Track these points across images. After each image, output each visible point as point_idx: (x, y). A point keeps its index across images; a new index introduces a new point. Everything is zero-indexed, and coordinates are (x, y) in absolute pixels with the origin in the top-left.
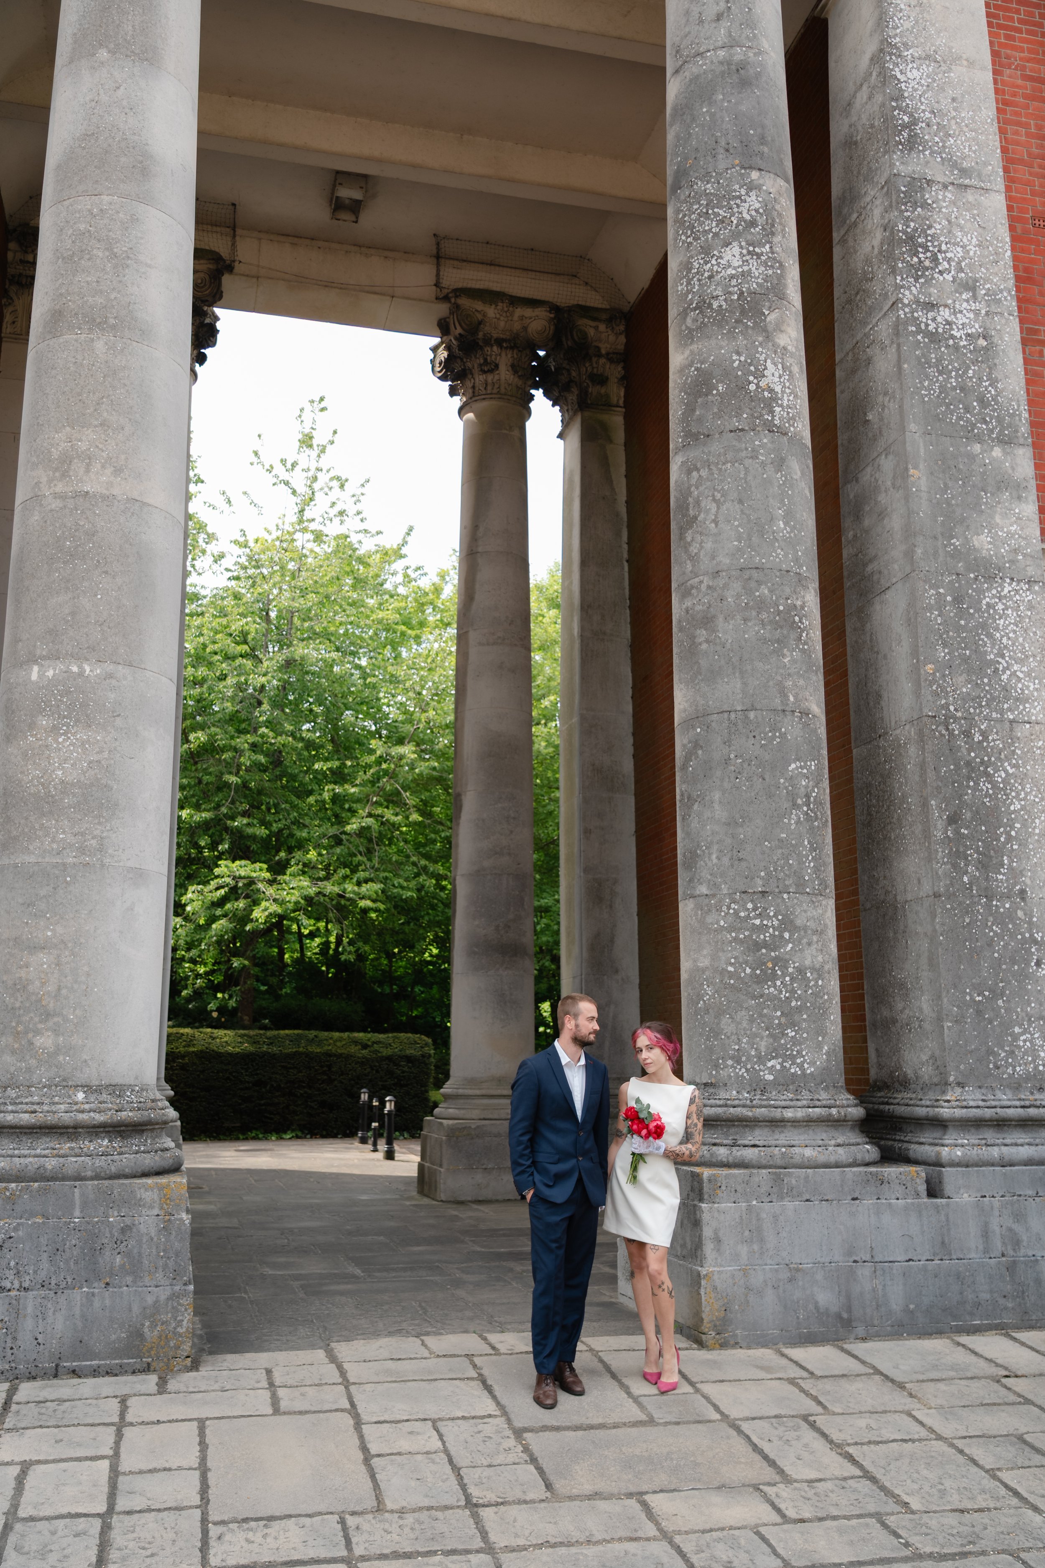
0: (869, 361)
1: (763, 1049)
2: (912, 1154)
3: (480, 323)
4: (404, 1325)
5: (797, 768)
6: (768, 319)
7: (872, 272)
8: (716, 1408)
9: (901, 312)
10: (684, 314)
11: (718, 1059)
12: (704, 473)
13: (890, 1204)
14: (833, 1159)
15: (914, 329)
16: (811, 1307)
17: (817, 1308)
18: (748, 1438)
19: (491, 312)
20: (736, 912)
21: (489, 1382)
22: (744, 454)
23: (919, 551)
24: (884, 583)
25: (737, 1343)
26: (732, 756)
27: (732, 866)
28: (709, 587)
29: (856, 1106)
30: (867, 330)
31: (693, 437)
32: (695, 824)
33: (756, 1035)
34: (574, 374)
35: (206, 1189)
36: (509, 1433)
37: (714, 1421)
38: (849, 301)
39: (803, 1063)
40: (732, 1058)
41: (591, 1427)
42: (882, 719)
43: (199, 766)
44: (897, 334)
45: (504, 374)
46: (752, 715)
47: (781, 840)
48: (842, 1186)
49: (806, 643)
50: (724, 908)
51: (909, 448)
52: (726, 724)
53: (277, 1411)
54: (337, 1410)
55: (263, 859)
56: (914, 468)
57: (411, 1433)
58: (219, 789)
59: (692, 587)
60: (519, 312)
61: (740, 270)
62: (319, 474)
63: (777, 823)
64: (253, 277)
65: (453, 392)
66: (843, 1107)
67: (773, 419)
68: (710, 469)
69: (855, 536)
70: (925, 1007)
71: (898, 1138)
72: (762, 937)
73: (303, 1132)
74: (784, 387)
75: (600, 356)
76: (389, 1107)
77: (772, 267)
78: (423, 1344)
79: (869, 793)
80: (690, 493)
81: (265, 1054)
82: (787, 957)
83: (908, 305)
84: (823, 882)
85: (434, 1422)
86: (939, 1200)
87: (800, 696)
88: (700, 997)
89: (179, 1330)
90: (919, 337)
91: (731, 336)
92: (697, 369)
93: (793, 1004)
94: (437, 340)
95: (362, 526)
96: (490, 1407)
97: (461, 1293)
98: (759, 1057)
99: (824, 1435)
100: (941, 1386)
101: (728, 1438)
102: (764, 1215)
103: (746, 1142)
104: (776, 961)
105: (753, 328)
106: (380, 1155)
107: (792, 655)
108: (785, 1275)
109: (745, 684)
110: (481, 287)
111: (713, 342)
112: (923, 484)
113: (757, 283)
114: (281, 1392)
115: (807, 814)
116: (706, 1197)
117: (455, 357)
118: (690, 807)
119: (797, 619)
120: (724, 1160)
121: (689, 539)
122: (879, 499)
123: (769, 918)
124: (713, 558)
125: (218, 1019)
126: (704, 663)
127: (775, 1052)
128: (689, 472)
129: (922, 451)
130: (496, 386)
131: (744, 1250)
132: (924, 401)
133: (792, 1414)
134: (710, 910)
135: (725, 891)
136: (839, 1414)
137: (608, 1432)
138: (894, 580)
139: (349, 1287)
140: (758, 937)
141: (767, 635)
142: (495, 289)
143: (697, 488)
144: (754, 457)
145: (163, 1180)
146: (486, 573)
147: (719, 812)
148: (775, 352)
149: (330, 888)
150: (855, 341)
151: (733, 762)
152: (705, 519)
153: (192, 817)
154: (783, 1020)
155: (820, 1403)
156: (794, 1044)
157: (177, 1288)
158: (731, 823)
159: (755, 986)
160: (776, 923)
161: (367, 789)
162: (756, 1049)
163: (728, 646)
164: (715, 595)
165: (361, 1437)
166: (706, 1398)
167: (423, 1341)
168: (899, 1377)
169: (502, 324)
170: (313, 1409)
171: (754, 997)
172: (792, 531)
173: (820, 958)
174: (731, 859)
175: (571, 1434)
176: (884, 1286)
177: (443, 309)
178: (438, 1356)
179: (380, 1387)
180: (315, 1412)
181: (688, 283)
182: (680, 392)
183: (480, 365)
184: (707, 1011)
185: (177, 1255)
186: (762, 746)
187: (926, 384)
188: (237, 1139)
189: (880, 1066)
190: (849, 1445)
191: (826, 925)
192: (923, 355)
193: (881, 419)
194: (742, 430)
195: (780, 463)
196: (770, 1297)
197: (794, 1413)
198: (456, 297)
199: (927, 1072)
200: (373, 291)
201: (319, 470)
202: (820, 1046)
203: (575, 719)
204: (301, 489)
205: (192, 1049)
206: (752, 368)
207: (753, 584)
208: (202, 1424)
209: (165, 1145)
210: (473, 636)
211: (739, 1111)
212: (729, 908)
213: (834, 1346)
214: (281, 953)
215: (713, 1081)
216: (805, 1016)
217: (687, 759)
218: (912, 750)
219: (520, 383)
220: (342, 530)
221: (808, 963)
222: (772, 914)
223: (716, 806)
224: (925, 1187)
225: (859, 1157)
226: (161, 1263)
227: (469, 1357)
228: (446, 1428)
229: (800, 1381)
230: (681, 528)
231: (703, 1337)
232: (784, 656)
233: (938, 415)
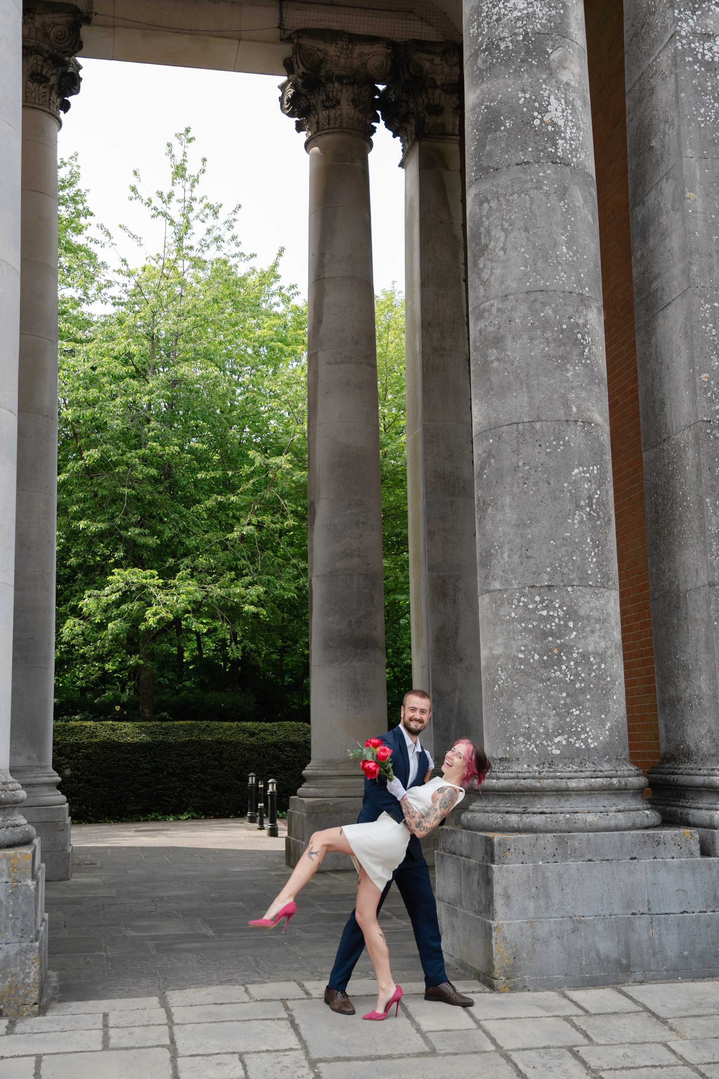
0: (652, 91)
1: (550, 727)
2: (691, 819)
3: (322, 61)
4: (236, 976)
5: (580, 473)
6: (552, 57)
7: (655, 6)
8: (493, 1041)
9: (679, 44)
10: (475, 55)
11: (511, 737)
12: (494, 204)
13: (665, 862)
14: (613, 823)
15: (691, 59)
16: (593, 954)
17: (598, 955)
18: (515, 1065)
19: (332, 50)
20: (526, 605)
21: (297, 1022)
22: (529, 185)
23: (695, 269)
24: (667, 299)
25: (525, 987)
26: (520, 464)
27: (522, 563)
28: (499, 310)
29: (638, 775)
30: (651, 61)
31: (484, 171)
32: (489, 526)
33: (544, 715)
34: (412, 105)
35: (99, 865)
36: (305, 1063)
37: (489, 1052)
38: (636, 34)
39: (586, 738)
40: (523, 735)
41: (379, 1058)
42: (666, 424)
43: (94, 482)
44: (675, 65)
45: (346, 108)
46: (538, 426)
47: (565, 539)
48: (621, 847)
49: (588, 358)
50: (515, 602)
51: (686, 173)
52: (515, 434)
53: (106, 1046)
54: (158, 1046)
55: (156, 565)
56: (691, 191)
57: (219, 1064)
58: (114, 501)
59: (485, 310)
60: (358, 49)
61: (525, 12)
62: (194, 205)
63: (562, 523)
64: (110, 27)
65: (299, 128)
66: (624, 777)
67: (556, 151)
68: (499, 201)
69: (642, 255)
70: (704, 685)
71: (681, 804)
72: (549, 626)
73: (198, 814)
74: (567, 120)
75: (435, 87)
76: (271, 789)
77: (555, 7)
78: (246, 991)
79: (656, 492)
80: (482, 223)
81: (161, 743)
82: (572, 643)
83: (686, 37)
84: (607, 577)
85: (241, 1055)
86: (711, 859)
87: (583, 407)
88: (495, 682)
89: (27, 981)
90: (696, 67)
91: (517, 74)
92: (487, 107)
93: (578, 685)
94: (284, 79)
95: (236, 250)
96: (293, 1041)
97: (295, 948)
98: (547, 734)
99: (584, 1062)
100: (700, 1021)
101: (497, 1065)
102: (549, 874)
103: (535, 810)
104: (561, 647)
105: (537, 67)
106: (265, 833)
107: (575, 370)
108: (569, 926)
109: (531, 398)
110: (322, 27)
111: (501, 81)
112: (699, 205)
113: (541, 24)
114: (112, 1032)
115: (589, 514)
116: (496, 858)
117: (301, 95)
118: (485, 511)
119: (579, 336)
120: (515, 826)
121: (481, 266)
122: (661, 221)
123: (555, 609)
124: (502, 282)
125: (121, 712)
126: (495, 379)
127: (559, 731)
128: (481, 204)
129: (698, 175)
130: (339, 120)
131: (531, 905)
132: (700, 128)
133: (559, 1045)
134: (502, 604)
135: (516, 586)
136: (602, 1045)
137: (393, 1061)
138: (674, 296)
139: (198, 945)
140: (545, 626)
141: (552, 352)
142: (334, 28)
143: (488, 218)
144: (539, 188)
145: (11, 852)
146: (332, 298)
147: (510, 515)
148: (558, 88)
149: (217, 591)
150: (641, 73)
151: (521, 469)
152: (495, 247)
153: (88, 527)
154: (568, 700)
155: (587, 1036)
156: (579, 722)
157: (24, 945)
158: (520, 524)
159: (542, 671)
160: (561, 613)
161: (249, 498)
162: (544, 727)
163: (516, 363)
164: (504, 316)
165: (175, 1068)
166: (486, 1033)
167: (246, 989)
168: (663, 1013)
169: (342, 61)
170: (137, 1045)
171: (542, 681)
172: (574, 255)
173: (603, 644)
174: (521, 557)
175: (360, 1063)
176: (660, 935)
177: (286, 50)
178: (257, 1001)
179: (200, 1027)
180: (139, 1048)
181: (479, 26)
182: (473, 129)
183: (323, 101)
184: (501, 694)
185: (24, 917)
186: (547, 454)
187: (702, 111)
188: (138, 821)
189: (669, 741)
190: (603, 1070)
191: (609, 615)
192: (700, 84)
193: (663, 146)
194: (528, 163)
195: (563, 193)
196: (555, 946)
197: (562, 1045)
198: (299, 37)
199: (706, 745)
200: (221, 35)
201: (194, 199)
202: (603, 723)
203: (419, 430)
204: (179, 219)
205: (94, 740)
206: (537, 104)
207: (538, 306)
208: (39, 1059)
209: (16, 822)
210: (322, 356)
211: (528, 782)
212: (519, 601)
213: (613, 988)
214: (181, 651)
215: (508, 756)
216: (588, 697)
217: (482, 468)
218: (690, 453)
219: (361, 116)
220: (220, 255)
221: (591, 648)
222: (557, 605)
223: (507, 509)
224: (698, 847)
225: (638, 821)
226: (10, 923)
227: (284, 1001)
228: (250, 1061)
229: (573, 1018)
230: (475, 256)
231: (495, 981)
232: (567, 370)
233: (714, 139)
